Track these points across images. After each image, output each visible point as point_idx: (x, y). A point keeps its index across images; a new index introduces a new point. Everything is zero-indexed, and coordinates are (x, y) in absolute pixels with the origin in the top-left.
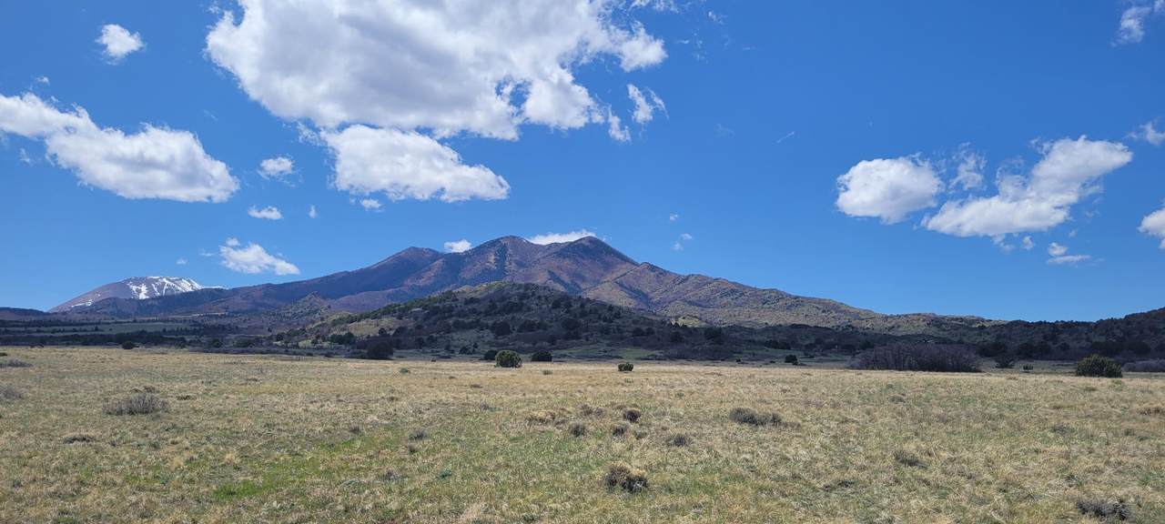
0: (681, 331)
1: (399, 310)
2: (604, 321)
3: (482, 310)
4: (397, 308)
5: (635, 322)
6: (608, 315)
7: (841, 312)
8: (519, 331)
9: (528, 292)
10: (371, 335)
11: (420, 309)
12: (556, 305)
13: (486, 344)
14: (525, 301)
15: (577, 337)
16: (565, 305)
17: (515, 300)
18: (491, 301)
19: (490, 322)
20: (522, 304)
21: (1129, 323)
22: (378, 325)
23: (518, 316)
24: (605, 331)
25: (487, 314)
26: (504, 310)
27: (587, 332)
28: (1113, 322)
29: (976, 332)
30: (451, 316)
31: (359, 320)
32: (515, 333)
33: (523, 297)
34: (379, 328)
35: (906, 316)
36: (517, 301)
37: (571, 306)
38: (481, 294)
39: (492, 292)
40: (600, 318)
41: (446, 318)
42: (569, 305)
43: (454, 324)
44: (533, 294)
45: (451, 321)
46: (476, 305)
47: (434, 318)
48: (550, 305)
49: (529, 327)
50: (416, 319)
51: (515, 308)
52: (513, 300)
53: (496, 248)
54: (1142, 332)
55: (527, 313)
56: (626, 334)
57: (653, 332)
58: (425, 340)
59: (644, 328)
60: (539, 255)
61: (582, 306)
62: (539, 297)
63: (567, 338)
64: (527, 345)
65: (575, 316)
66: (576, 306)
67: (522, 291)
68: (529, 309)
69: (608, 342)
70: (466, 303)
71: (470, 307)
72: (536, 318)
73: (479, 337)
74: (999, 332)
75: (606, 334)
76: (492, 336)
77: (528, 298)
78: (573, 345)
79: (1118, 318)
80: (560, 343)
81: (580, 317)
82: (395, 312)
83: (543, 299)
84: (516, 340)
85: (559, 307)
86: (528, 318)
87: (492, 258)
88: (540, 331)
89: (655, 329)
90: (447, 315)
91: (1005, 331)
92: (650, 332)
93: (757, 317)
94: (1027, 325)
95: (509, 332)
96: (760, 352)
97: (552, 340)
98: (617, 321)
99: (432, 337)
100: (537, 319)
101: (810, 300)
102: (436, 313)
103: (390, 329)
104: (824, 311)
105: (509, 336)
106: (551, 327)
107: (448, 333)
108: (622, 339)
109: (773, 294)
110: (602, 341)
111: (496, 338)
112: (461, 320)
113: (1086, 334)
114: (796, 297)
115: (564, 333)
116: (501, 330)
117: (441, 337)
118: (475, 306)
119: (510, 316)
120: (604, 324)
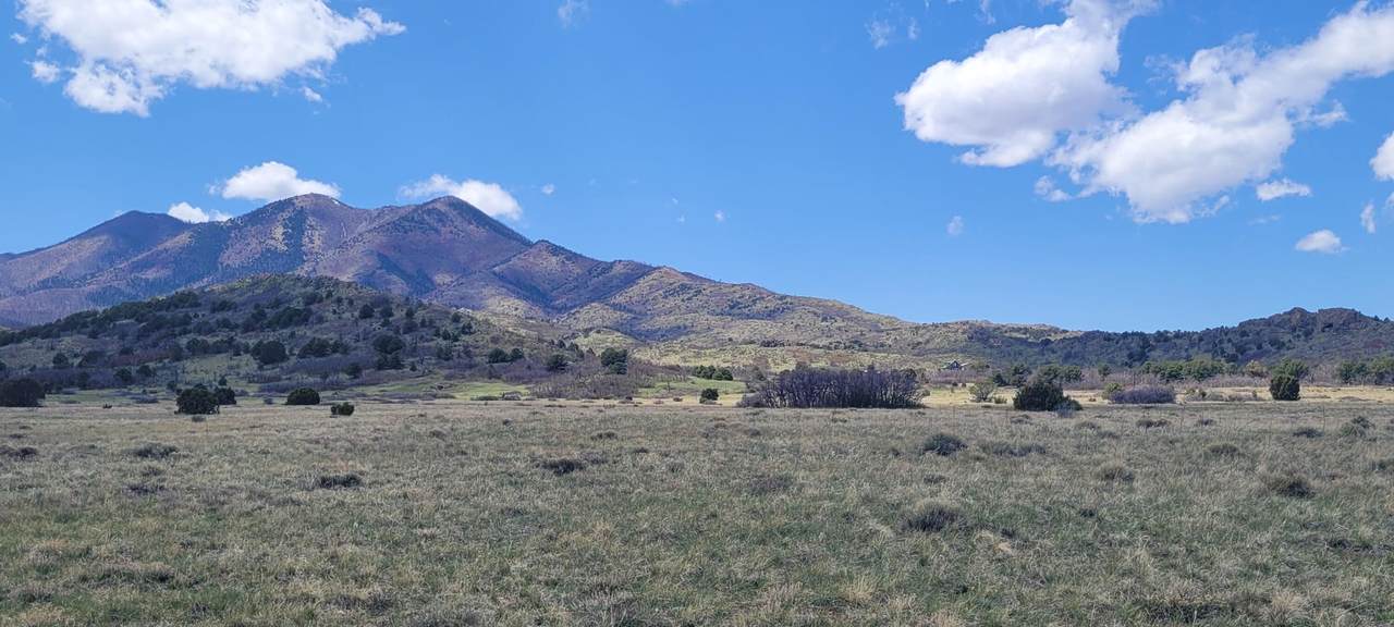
0: (566, 354)
1: (93, 322)
2: (445, 339)
3: (240, 322)
4: (89, 319)
5: (495, 340)
6: (450, 328)
7: (851, 319)
8: (301, 356)
9: (320, 293)
10: (38, 366)
11: (132, 321)
12: (366, 313)
13: (242, 379)
14: (314, 307)
15: (397, 365)
16: (381, 313)
17: (298, 304)
18: (257, 306)
19: (252, 342)
20: (310, 312)
21: (1244, 334)
22: (52, 349)
23: (301, 331)
24: (444, 356)
25: (247, 328)
26: (278, 323)
27: (413, 356)
28: (1223, 331)
29: (1036, 350)
30: (185, 332)
31: (19, 341)
32: (293, 360)
33: (312, 299)
34: (53, 354)
35: (945, 325)
36: (301, 307)
37: (391, 315)
38: (240, 296)
39: (260, 291)
40: (437, 335)
41: (175, 336)
42: (388, 313)
43: (189, 347)
44: (329, 295)
45: (184, 341)
46: (230, 313)
47: (154, 336)
48: (357, 314)
49: (318, 349)
50: (123, 337)
51: (295, 318)
52: (294, 305)
53: (286, 215)
54: (1260, 347)
55: (317, 327)
56: (478, 359)
57: (521, 357)
58: (133, 374)
59: (508, 350)
60: (362, 227)
61: (410, 314)
62: (339, 301)
63: (380, 367)
64: (311, 379)
65: (397, 332)
66: (399, 315)
67: (310, 289)
68: (321, 320)
69: (446, 372)
70: (214, 311)
71: (219, 316)
72: (332, 335)
73: (231, 368)
74: (1069, 349)
75: (447, 360)
76: (254, 365)
77: (321, 300)
78: (390, 378)
79: (1230, 326)
80: (369, 375)
81: (405, 333)
82: (85, 325)
83: (346, 302)
84: (293, 371)
85: (371, 316)
86: (318, 336)
87: (279, 232)
88: (337, 355)
89: (526, 351)
90: (177, 330)
91: (1078, 347)
92: (517, 356)
93: (720, 330)
94: (1108, 337)
95: (284, 358)
96: (682, 385)
97: (355, 371)
98: (465, 338)
99: (147, 367)
100: (332, 337)
101: (803, 302)
102: (159, 328)
103: (76, 356)
104: (825, 319)
105: (284, 365)
106: (355, 349)
107: (178, 360)
108: (471, 367)
109: (747, 292)
110: (437, 370)
111: (261, 368)
112: (199, 338)
113: (1187, 350)
114: (782, 298)
115: (376, 359)
116: (270, 355)
117: (164, 368)
118: (227, 314)
119: (286, 332)
120: (445, 342)
